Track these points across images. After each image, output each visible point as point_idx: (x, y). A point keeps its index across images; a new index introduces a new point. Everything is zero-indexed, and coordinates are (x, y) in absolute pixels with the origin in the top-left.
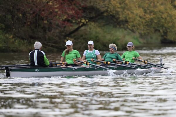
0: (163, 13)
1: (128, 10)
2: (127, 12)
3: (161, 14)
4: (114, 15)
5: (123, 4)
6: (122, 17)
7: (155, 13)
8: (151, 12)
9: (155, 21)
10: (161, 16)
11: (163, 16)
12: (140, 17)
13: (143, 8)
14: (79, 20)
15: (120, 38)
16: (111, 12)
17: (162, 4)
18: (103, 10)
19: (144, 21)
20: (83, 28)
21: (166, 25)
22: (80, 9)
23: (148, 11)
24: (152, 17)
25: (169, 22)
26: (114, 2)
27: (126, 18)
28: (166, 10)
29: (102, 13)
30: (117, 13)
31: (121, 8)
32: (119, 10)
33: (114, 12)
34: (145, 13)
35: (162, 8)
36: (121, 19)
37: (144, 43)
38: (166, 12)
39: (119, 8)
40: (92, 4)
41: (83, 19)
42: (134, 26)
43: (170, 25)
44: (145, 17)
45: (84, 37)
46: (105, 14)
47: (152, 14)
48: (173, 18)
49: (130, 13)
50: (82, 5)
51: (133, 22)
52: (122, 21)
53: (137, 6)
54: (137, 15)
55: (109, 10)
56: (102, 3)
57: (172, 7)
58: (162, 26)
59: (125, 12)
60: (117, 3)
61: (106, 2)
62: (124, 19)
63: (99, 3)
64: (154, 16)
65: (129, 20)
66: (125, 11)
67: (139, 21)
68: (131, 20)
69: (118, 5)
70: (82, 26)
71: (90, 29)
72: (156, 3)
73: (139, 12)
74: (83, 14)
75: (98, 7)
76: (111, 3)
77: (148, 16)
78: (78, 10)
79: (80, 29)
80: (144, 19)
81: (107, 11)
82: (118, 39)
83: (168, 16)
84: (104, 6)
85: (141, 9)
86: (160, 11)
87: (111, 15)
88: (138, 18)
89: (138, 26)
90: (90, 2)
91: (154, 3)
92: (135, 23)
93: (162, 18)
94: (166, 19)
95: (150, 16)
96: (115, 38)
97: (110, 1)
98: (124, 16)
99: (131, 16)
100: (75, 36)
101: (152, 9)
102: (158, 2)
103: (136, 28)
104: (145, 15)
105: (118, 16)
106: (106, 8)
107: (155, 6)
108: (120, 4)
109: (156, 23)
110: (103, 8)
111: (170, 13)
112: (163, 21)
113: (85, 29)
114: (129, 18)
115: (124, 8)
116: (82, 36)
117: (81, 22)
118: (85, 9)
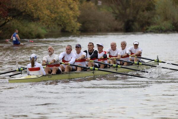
0: (63, 13)
1: (39, 11)
2: (39, 12)
3: (61, 13)
4: (30, 14)
5: (36, 7)
6: (35, 16)
7: (58, 13)
8: (55, 12)
9: (58, 19)
10: (62, 15)
11: (63, 15)
12: (48, 16)
13: (49, 10)
14: (6, 18)
15: (34, 30)
16: (28, 12)
17: (62, 7)
18: (22, 11)
19: (50, 18)
20: (8, 23)
21: (65, 21)
22: (6, 10)
23: (53, 12)
24: (56, 16)
25: (67, 19)
26: (30, 5)
27: (38, 16)
28: (65, 11)
29: (22, 13)
30: (32, 13)
31: (35, 9)
32: (33, 11)
33: (30, 12)
34: (51, 13)
35: (62, 10)
36: (35, 17)
37: (50, 32)
38: (66, 13)
39: (33, 9)
40: (14, 6)
41: (8, 17)
42: (44, 22)
43: (68, 21)
44: (51, 16)
45: (9, 29)
46: (24, 14)
47: (56, 14)
48: (70, 16)
49: (41, 13)
50: (7, 7)
51: (43, 19)
52: (36, 18)
53: (45, 8)
54: (46, 14)
55: (26, 11)
56: (21, 6)
57: (69, 9)
58: (63, 22)
59: (38, 13)
60: (32, 6)
61: (25, 5)
62: (37, 17)
63: (19, 6)
64: (57, 15)
65: (40, 18)
66: (38, 11)
67: (47, 18)
68: (42, 18)
69: (32, 7)
70: (8, 22)
71: (13, 23)
72: (58, 6)
73: (47, 12)
74: (8, 14)
75: (19, 9)
76: (28, 6)
77: (53, 15)
78: (5, 11)
79: (6, 24)
80: (51, 17)
81: (25, 11)
82: (33, 31)
83: (66, 15)
84: (23, 8)
85: (49, 11)
86: (61, 12)
87: (27, 14)
88: (47, 17)
89: (47, 22)
90: (13, 5)
91: (57, 6)
92: (44, 19)
93: (62, 16)
94: (65, 17)
95: (55, 15)
96: (30, 30)
97: (27, 5)
98: (37, 15)
99: (42, 15)
100: (2, 29)
101: (56, 10)
102: (60, 6)
103: (45, 23)
104: (51, 15)
105: (32, 15)
106: (24, 9)
107: (58, 8)
108: (34, 6)
109: (58, 20)
110: (22, 9)
111: (68, 13)
112: (63, 18)
113: (10, 24)
114: (41, 17)
115: (36, 10)
116: (7, 29)
117: (7, 19)
118: (9, 10)
